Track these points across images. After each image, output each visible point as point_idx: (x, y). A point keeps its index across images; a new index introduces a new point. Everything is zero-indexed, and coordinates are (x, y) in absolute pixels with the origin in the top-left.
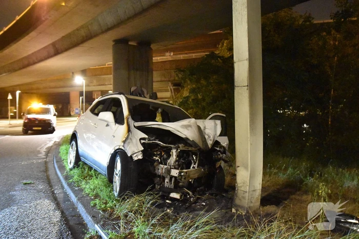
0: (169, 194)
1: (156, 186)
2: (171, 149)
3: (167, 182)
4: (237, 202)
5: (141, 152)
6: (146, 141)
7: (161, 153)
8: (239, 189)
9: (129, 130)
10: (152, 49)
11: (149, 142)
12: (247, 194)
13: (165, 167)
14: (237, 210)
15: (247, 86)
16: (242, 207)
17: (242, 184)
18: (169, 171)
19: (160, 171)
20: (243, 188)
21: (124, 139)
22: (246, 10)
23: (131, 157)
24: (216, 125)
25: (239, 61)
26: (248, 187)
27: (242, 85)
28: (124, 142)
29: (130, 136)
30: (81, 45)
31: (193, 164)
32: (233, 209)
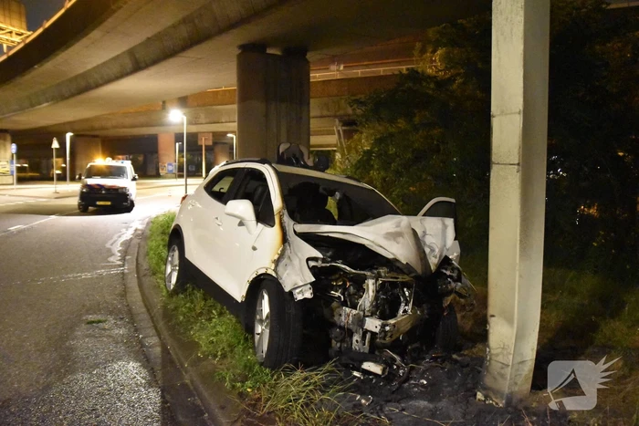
0: (361, 363)
1: (334, 342)
2: (365, 278)
3: (357, 341)
4: (488, 381)
5: (309, 286)
6: (319, 264)
7: (345, 284)
8: (494, 358)
9: (285, 240)
10: (308, 62)
11: (324, 265)
12: (509, 368)
13: (354, 312)
14: (486, 397)
15: (518, 164)
16: (497, 393)
17: (499, 350)
18: (360, 321)
19: (343, 318)
20: (501, 356)
21: (276, 257)
22: (522, 13)
23: (291, 293)
24: (445, 227)
25: (503, 113)
26: (511, 357)
27: (508, 161)
28: (277, 262)
29: (288, 252)
30: (181, 54)
31: (403, 304)
32: (478, 393)
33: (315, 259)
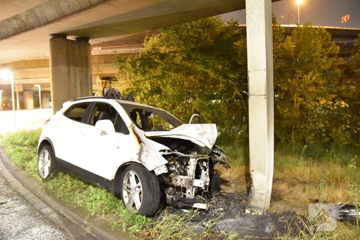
0: (193, 204)
2: (188, 159)
3: (189, 193)
4: (252, 203)
5: (165, 166)
6: (166, 153)
7: (175, 163)
8: (256, 191)
9: (140, 141)
11: (168, 153)
12: (264, 195)
13: (186, 177)
14: (251, 211)
15: (265, 95)
16: (257, 208)
17: (259, 187)
19: (178, 181)
20: (260, 190)
21: (138, 152)
23: (153, 172)
25: (255, 70)
26: (265, 190)
27: (259, 94)
28: (140, 154)
30: (12, 37)
32: (246, 210)
33: (164, 151)
